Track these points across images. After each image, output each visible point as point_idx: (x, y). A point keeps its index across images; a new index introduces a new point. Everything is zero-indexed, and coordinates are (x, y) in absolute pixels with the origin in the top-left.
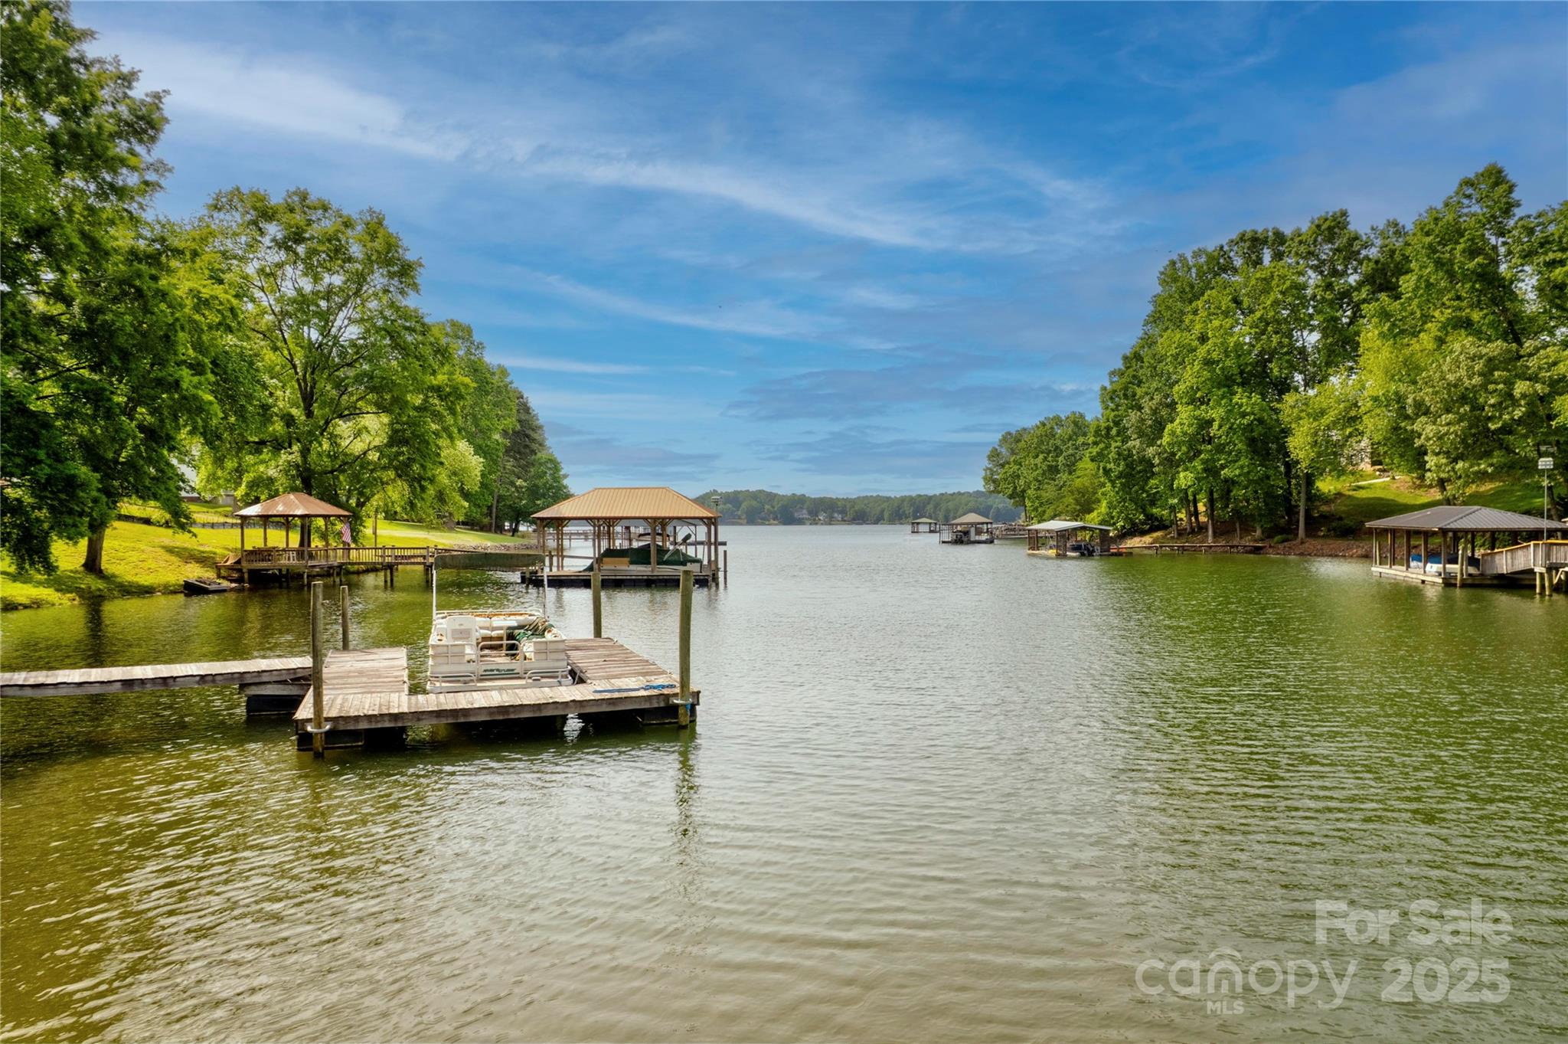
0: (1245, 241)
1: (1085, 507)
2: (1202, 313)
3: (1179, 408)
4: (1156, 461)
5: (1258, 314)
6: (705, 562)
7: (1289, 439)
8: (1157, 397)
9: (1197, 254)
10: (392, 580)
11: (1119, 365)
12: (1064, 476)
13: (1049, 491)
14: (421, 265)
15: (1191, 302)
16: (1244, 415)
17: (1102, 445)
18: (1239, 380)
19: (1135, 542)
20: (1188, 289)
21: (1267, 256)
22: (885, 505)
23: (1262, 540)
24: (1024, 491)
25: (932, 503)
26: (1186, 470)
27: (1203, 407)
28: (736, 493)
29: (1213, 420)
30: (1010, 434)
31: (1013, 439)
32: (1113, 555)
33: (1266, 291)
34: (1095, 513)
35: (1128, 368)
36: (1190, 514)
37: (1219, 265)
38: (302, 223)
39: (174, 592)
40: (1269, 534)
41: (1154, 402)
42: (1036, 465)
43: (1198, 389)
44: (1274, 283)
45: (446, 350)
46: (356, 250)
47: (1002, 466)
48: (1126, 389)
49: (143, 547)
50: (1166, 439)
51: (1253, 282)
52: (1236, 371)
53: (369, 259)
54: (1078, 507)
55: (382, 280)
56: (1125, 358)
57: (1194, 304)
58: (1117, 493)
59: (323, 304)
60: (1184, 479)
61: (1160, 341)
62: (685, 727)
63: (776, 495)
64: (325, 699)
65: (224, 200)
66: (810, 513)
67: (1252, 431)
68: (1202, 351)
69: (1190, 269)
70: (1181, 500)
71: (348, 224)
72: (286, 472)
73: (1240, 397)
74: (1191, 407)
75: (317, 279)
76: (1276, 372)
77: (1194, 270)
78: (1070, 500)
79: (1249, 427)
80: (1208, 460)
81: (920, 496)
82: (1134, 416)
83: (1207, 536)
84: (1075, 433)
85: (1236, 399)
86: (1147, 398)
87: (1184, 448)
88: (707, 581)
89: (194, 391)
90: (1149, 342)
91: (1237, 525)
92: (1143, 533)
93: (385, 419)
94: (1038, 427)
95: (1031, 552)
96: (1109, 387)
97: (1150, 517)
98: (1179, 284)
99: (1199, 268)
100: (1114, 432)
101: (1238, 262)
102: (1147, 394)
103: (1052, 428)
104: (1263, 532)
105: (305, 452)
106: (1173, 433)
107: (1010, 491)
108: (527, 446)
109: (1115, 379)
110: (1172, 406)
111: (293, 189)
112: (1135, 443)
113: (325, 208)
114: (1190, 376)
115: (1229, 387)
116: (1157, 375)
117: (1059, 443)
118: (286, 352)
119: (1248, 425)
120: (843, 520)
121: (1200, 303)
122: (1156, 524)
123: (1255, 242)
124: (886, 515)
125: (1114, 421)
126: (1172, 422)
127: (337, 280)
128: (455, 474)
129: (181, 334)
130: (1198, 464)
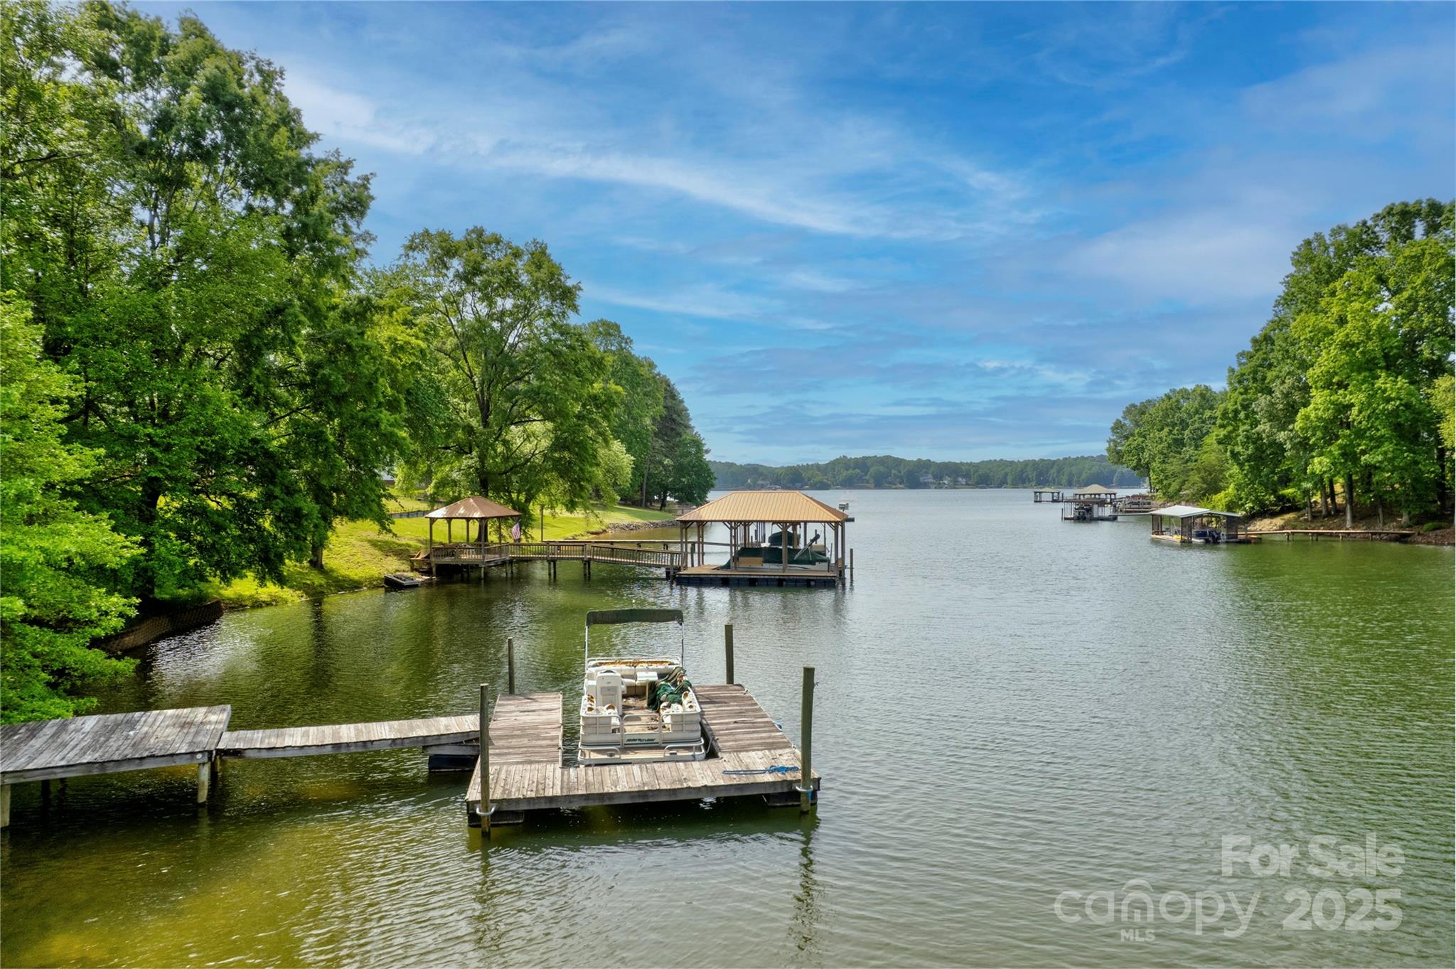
0: (1393, 215)
1: (1212, 486)
2: (1341, 295)
3: (1313, 392)
4: (1288, 446)
5: (1406, 295)
6: (833, 561)
7: (1442, 425)
8: (1289, 381)
9: (1335, 232)
10: (555, 572)
11: (1249, 348)
12: (1189, 451)
13: (1174, 465)
14: (580, 289)
15: (1327, 283)
16: (1388, 400)
17: (1230, 428)
18: (1383, 364)
19: (1264, 526)
20: (1324, 270)
21: (1419, 229)
22: (1008, 470)
23: (1409, 526)
24: (1148, 463)
25: (1055, 467)
26: (1321, 455)
27: (1341, 392)
28: (865, 458)
29: (1352, 405)
30: (1134, 406)
31: (1138, 411)
32: (1241, 542)
33: (1417, 269)
34: (1222, 494)
35: (1257, 351)
36: (1325, 496)
37: (1362, 240)
38: (479, 259)
39: (377, 587)
40: (1418, 521)
41: (1286, 386)
42: (1161, 438)
43: (1336, 374)
44: (1425, 261)
45: (601, 363)
46: (524, 279)
47: (1127, 438)
48: (1255, 372)
49: (354, 542)
50: (1298, 424)
51: (1401, 260)
52: (1379, 354)
53: (535, 285)
54: (1205, 486)
55: (546, 303)
56: (1255, 341)
57: (1331, 286)
58: (1246, 475)
59: (496, 325)
60: (1319, 464)
61: (1293, 324)
62: (804, 813)
63: (902, 460)
64: (492, 769)
65: (417, 241)
66: (935, 477)
67: (1398, 416)
68: (1339, 336)
69: (1327, 248)
70: (1316, 484)
71: (517, 255)
72: (467, 475)
73: (1383, 381)
74: (1327, 392)
75: (491, 304)
76: (1426, 354)
77: (1332, 249)
78: (1195, 478)
79: (1395, 413)
80: (1346, 445)
81: (1043, 460)
82: (1263, 400)
83: (1345, 521)
84: (1201, 406)
85: (1379, 383)
86: (1278, 382)
87: (1319, 434)
88: (834, 581)
89: (390, 429)
90: (1280, 324)
91: (1380, 511)
92: (1273, 515)
93: (550, 425)
94: (1163, 400)
95: (1154, 536)
96: (1237, 368)
97: (1282, 498)
98: (1315, 265)
99: (1339, 248)
100: (1242, 415)
101: (1385, 237)
102: (1278, 377)
103: (1178, 401)
104: (1410, 519)
105: (482, 458)
106: (1307, 418)
107: (1134, 463)
108: (672, 429)
109: (1244, 361)
110: (1306, 389)
111: (471, 228)
112: (1264, 427)
113: (498, 242)
114: (1326, 360)
115: (1370, 370)
116: (1289, 357)
117: (1185, 416)
118: (466, 370)
119: (1393, 410)
120: (967, 484)
121: (1338, 284)
122: (1287, 506)
123: (1404, 217)
124: (1009, 479)
125: (1242, 405)
126: (1306, 405)
127: (509, 303)
128: (608, 471)
129: (381, 380)
130: (1335, 449)
